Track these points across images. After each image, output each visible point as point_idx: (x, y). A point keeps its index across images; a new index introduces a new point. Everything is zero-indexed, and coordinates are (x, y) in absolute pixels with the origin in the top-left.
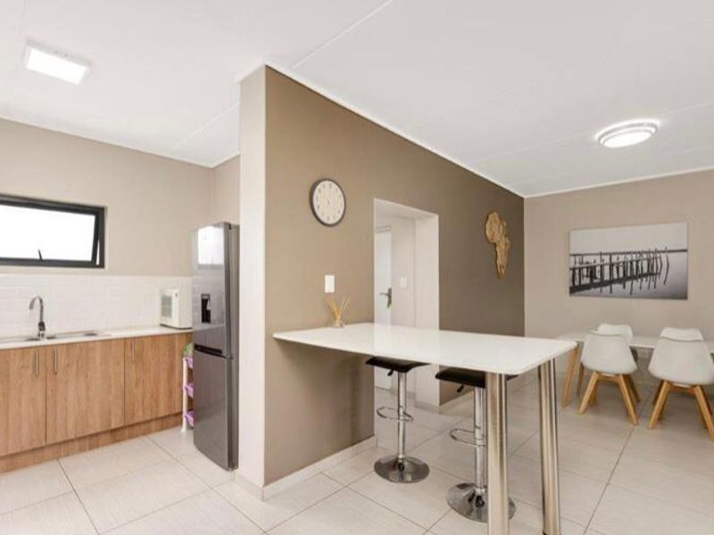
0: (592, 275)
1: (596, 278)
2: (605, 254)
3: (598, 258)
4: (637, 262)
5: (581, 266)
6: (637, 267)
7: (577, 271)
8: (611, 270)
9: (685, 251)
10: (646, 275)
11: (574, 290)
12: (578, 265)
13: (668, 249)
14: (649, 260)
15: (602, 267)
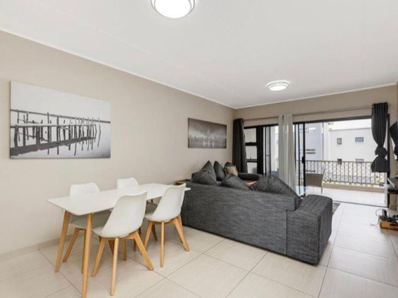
0: (38, 135)
1: (43, 139)
2: (53, 116)
3: (45, 118)
4: (80, 126)
5: (26, 125)
6: (80, 131)
7: (21, 130)
8: (58, 133)
9: (109, 122)
10: (85, 139)
11: (14, 152)
12: (21, 123)
13: (101, 119)
14: (88, 126)
15: (49, 127)
